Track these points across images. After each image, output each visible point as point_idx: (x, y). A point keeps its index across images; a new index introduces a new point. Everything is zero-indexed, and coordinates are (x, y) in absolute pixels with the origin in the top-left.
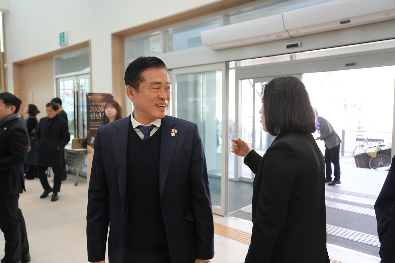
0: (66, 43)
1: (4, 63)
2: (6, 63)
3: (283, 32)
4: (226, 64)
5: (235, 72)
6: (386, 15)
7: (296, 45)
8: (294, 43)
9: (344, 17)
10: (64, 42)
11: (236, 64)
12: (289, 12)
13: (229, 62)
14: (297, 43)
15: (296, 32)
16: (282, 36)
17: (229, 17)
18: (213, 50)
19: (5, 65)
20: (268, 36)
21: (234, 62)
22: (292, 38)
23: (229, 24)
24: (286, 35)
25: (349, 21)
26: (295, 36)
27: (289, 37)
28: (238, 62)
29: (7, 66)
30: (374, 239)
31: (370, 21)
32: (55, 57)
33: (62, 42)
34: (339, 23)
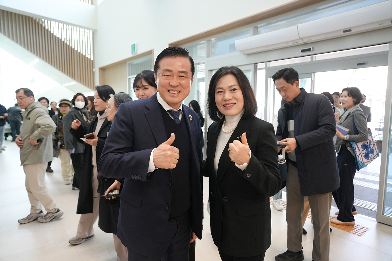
0: (136, 52)
1: (93, 68)
2: (94, 68)
3: (298, 39)
4: (254, 65)
5: (265, 71)
6: (380, 24)
7: (309, 50)
8: (308, 48)
9: (346, 27)
10: (135, 52)
11: (266, 65)
12: (303, 24)
13: (257, 63)
14: (309, 48)
15: (308, 40)
16: (297, 42)
17: (258, 29)
18: (244, 54)
19: (94, 70)
20: (287, 43)
21: (264, 63)
22: (305, 44)
23: (258, 34)
24: (301, 42)
25: (350, 30)
26: (308, 42)
27: (304, 44)
28: (268, 63)
29: (95, 70)
30: (374, 205)
31: (368, 30)
32: (128, 63)
33: (133, 52)
34: (343, 32)
